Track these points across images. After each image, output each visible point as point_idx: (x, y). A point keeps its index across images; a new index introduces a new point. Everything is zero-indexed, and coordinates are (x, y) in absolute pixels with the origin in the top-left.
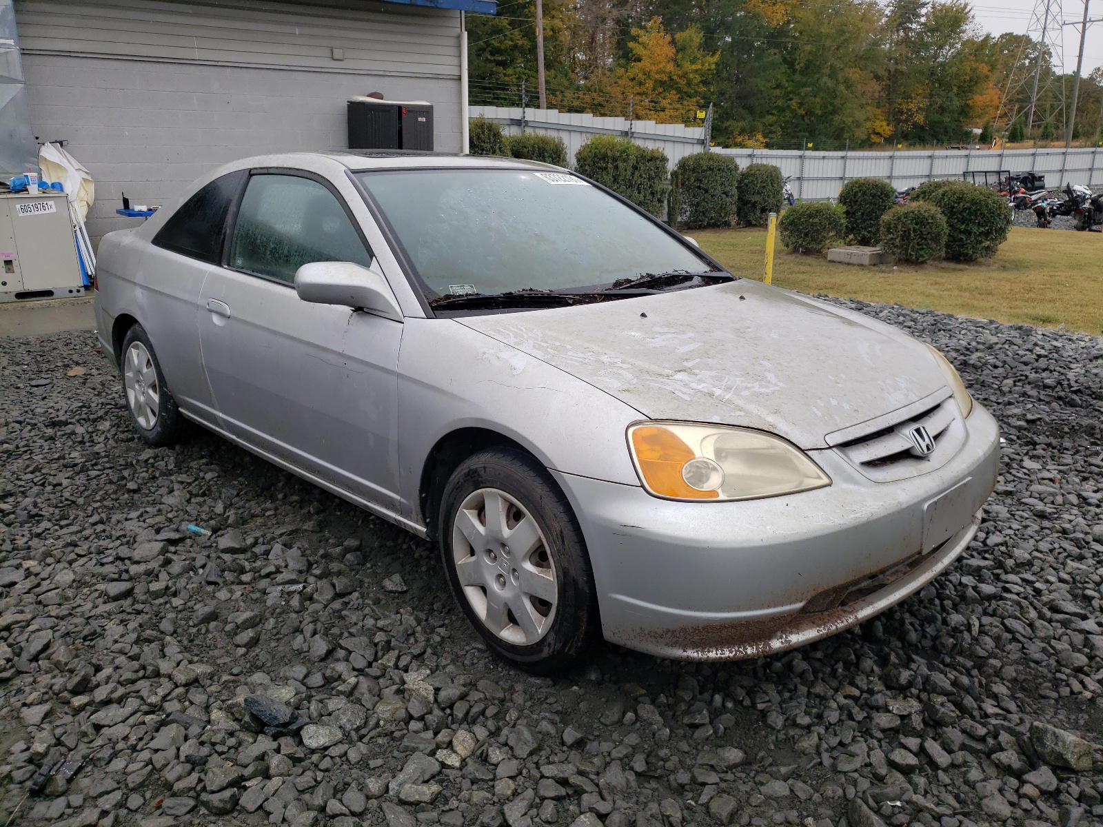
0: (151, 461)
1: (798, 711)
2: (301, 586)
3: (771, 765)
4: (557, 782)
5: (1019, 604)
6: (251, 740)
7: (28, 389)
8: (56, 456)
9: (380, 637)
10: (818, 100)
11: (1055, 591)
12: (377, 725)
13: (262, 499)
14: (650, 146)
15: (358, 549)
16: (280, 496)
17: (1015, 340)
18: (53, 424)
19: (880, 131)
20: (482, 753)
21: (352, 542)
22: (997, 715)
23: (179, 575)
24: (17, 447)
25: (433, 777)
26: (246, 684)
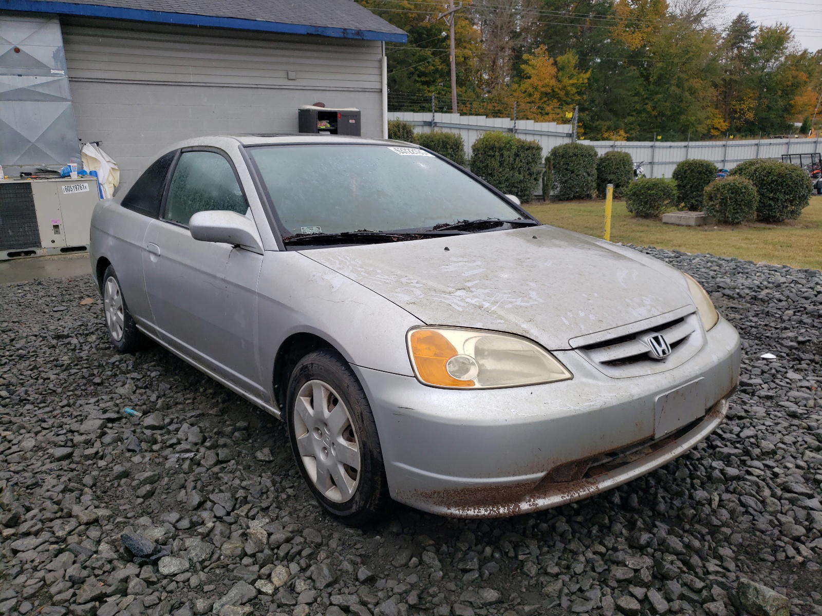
0: (117, 363)
1: (551, 562)
2: (192, 454)
3: (519, 604)
4: (341, 609)
5: (757, 484)
6: (122, 567)
7: (51, 313)
8: (52, 359)
9: (241, 493)
10: (668, 104)
11: (790, 475)
12: (219, 559)
13: (188, 391)
14: (529, 139)
15: (246, 429)
16: (201, 390)
17: (800, 281)
18: (58, 337)
19: (719, 127)
20: (292, 584)
21: (242, 424)
22: (717, 573)
23: (109, 444)
24: (29, 352)
25: (250, 600)
26: (132, 525)
